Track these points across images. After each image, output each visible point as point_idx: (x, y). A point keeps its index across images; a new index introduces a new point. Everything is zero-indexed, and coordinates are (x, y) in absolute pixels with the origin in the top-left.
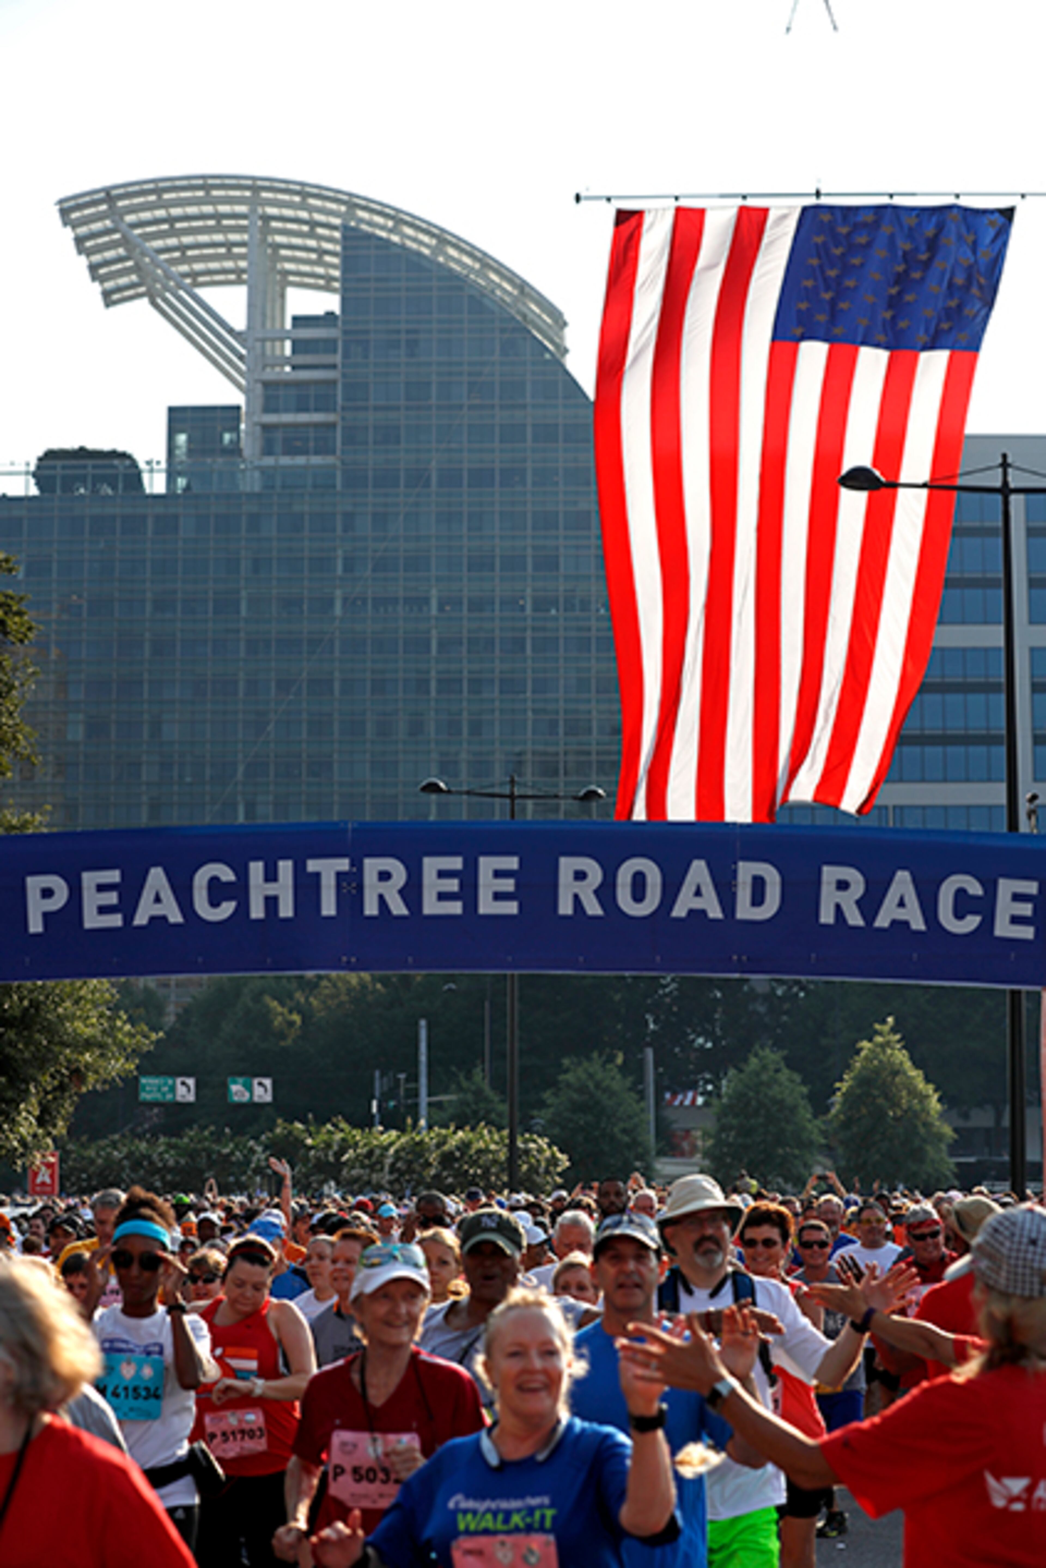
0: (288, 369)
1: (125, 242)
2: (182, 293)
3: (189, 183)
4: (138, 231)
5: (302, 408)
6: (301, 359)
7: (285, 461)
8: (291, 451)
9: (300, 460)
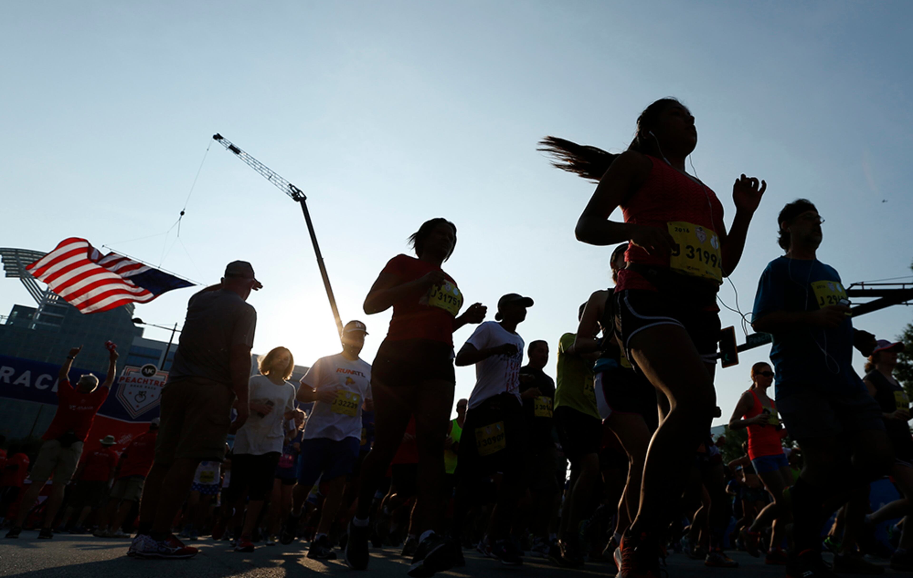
0: (55, 303)
1: (17, 263)
2: (30, 279)
3: (27, 251)
4: (23, 262)
5: (54, 312)
6: (60, 301)
7: (45, 323)
8: (47, 321)
9: (49, 324)
